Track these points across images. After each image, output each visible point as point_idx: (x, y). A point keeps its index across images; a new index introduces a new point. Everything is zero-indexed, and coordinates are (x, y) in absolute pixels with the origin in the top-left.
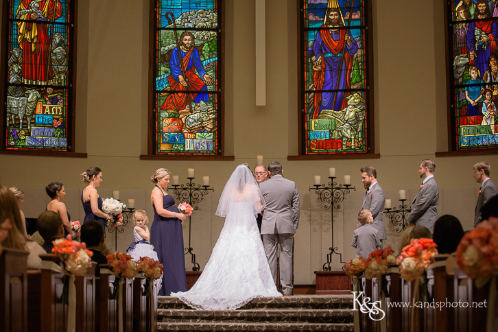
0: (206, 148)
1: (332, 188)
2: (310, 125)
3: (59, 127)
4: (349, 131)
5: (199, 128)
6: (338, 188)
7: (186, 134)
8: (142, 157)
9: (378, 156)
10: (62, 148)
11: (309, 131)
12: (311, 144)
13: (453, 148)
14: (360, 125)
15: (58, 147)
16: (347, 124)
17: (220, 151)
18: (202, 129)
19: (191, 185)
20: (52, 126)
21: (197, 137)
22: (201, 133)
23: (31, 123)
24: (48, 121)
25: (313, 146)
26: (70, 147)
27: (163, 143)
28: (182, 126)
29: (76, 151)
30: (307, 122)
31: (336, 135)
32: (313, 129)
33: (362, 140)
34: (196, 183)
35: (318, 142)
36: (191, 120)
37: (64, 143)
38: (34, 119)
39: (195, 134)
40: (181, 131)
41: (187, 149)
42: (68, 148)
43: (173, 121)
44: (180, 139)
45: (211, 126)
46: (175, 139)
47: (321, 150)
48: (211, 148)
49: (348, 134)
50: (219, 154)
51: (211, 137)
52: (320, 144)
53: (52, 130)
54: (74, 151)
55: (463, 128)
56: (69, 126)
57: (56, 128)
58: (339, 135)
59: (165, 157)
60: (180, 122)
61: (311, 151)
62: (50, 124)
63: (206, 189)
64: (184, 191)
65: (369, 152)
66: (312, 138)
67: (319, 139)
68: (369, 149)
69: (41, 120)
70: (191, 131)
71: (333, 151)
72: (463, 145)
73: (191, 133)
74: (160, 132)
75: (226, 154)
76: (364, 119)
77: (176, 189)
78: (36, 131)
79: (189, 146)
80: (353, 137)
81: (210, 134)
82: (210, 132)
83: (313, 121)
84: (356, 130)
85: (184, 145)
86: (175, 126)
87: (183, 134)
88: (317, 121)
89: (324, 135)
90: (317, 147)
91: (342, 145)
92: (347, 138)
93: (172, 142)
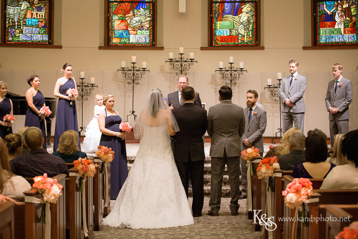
0: (144, 41)
1: (231, 71)
2: (216, 26)
3: (43, 27)
4: (243, 30)
5: (139, 27)
6: (235, 71)
7: (130, 31)
8: (100, 48)
9: (263, 48)
10: (44, 41)
11: (216, 29)
12: (217, 39)
13: (315, 44)
14: (251, 26)
15: (42, 41)
16: (242, 25)
17: (154, 43)
18: (141, 28)
19: (134, 68)
20: (38, 26)
21: (138, 33)
22: (141, 30)
23: (23, 25)
24: (35, 23)
25: (218, 40)
26: (50, 41)
27: (115, 37)
28: (127, 26)
29: (55, 44)
30: (214, 23)
31: (234, 33)
32: (218, 28)
33: (252, 37)
34: (137, 66)
35: (222, 37)
36: (134, 22)
37: (46, 38)
38: (25, 22)
39: (136, 31)
40: (127, 29)
41: (131, 41)
42: (49, 41)
43: (122, 22)
44: (127, 35)
45: (148, 26)
46: (123, 34)
47: (224, 43)
48: (148, 41)
49: (242, 32)
50: (153, 45)
51: (148, 33)
52: (223, 39)
53: (38, 29)
54: (53, 44)
55: (322, 30)
56: (49, 26)
57: (40, 28)
58: (236, 33)
59: (116, 47)
60: (127, 23)
61: (217, 44)
62: (36, 25)
63: (144, 71)
64: (129, 72)
65: (257, 45)
66: (217, 34)
67: (222, 35)
68: (257, 43)
69: (30, 23)
70: (134, 29)
71: (232, 44)
72: (321, 42)
73: (134, 30)
74: (112, 30)
75: (158, 46)
76: (253, 22)
77: (123, 70)
78: (27, 30)
79: (133, 39)
80: (246, 34)
81: (147, 31)
82: (147, 30)
83: (218, 23)
84: (248, 29)
85: (129, 38)
86: (123, 26)
87: (129, 31)
88: (221, 22)
89: (226, 33)
90: (221, 41)
91: (238, 39)
92: (241, 34)
93: (121, 37)
